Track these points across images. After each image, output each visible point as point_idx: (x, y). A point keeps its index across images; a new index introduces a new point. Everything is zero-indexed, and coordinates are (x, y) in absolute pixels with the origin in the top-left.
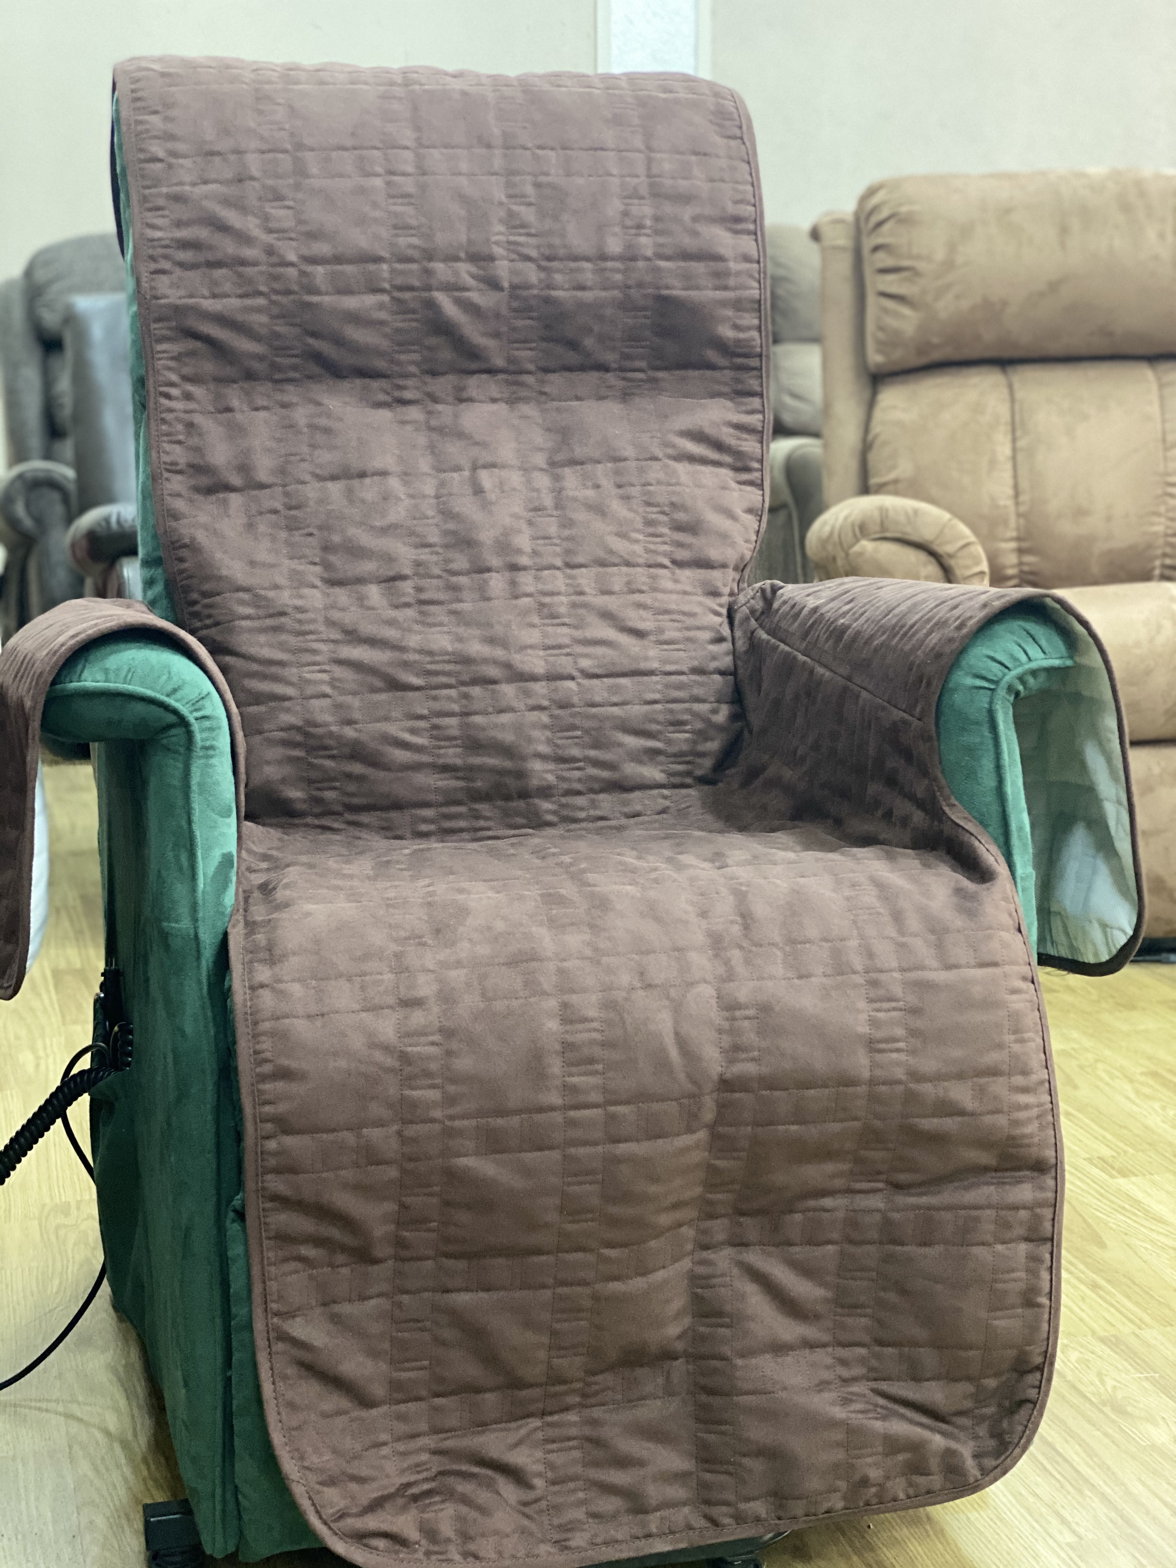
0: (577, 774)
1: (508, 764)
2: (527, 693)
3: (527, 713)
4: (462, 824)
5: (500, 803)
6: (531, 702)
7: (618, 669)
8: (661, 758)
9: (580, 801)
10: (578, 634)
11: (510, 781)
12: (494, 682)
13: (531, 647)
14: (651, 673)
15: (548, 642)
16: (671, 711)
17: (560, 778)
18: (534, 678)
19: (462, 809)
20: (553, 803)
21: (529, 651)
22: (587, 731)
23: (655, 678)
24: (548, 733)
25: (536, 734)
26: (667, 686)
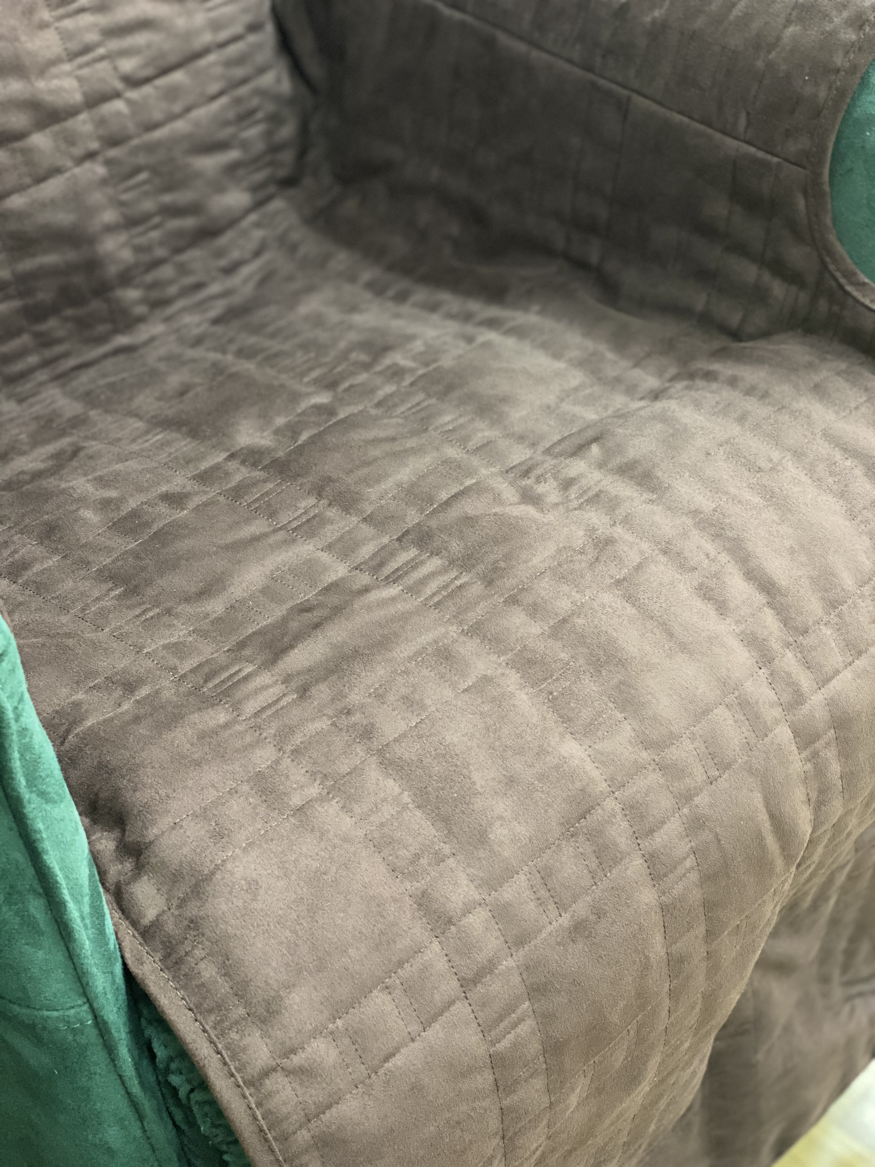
0: (155, 235)
1: (71, 256)
2: (70, 140)
3: (77, 170)
4: (33, 360)
5: (69, 312)
6: (78, 151)
8: (241, 172)
9: (166, 271)
11: (78, 279)
12: (20, 136)
13: (55, 62)
14: (205, 51)
15: (74, 46)
16: (238, 101)
18: (72, 112)
21: (54, 70)
26: (227, 63)
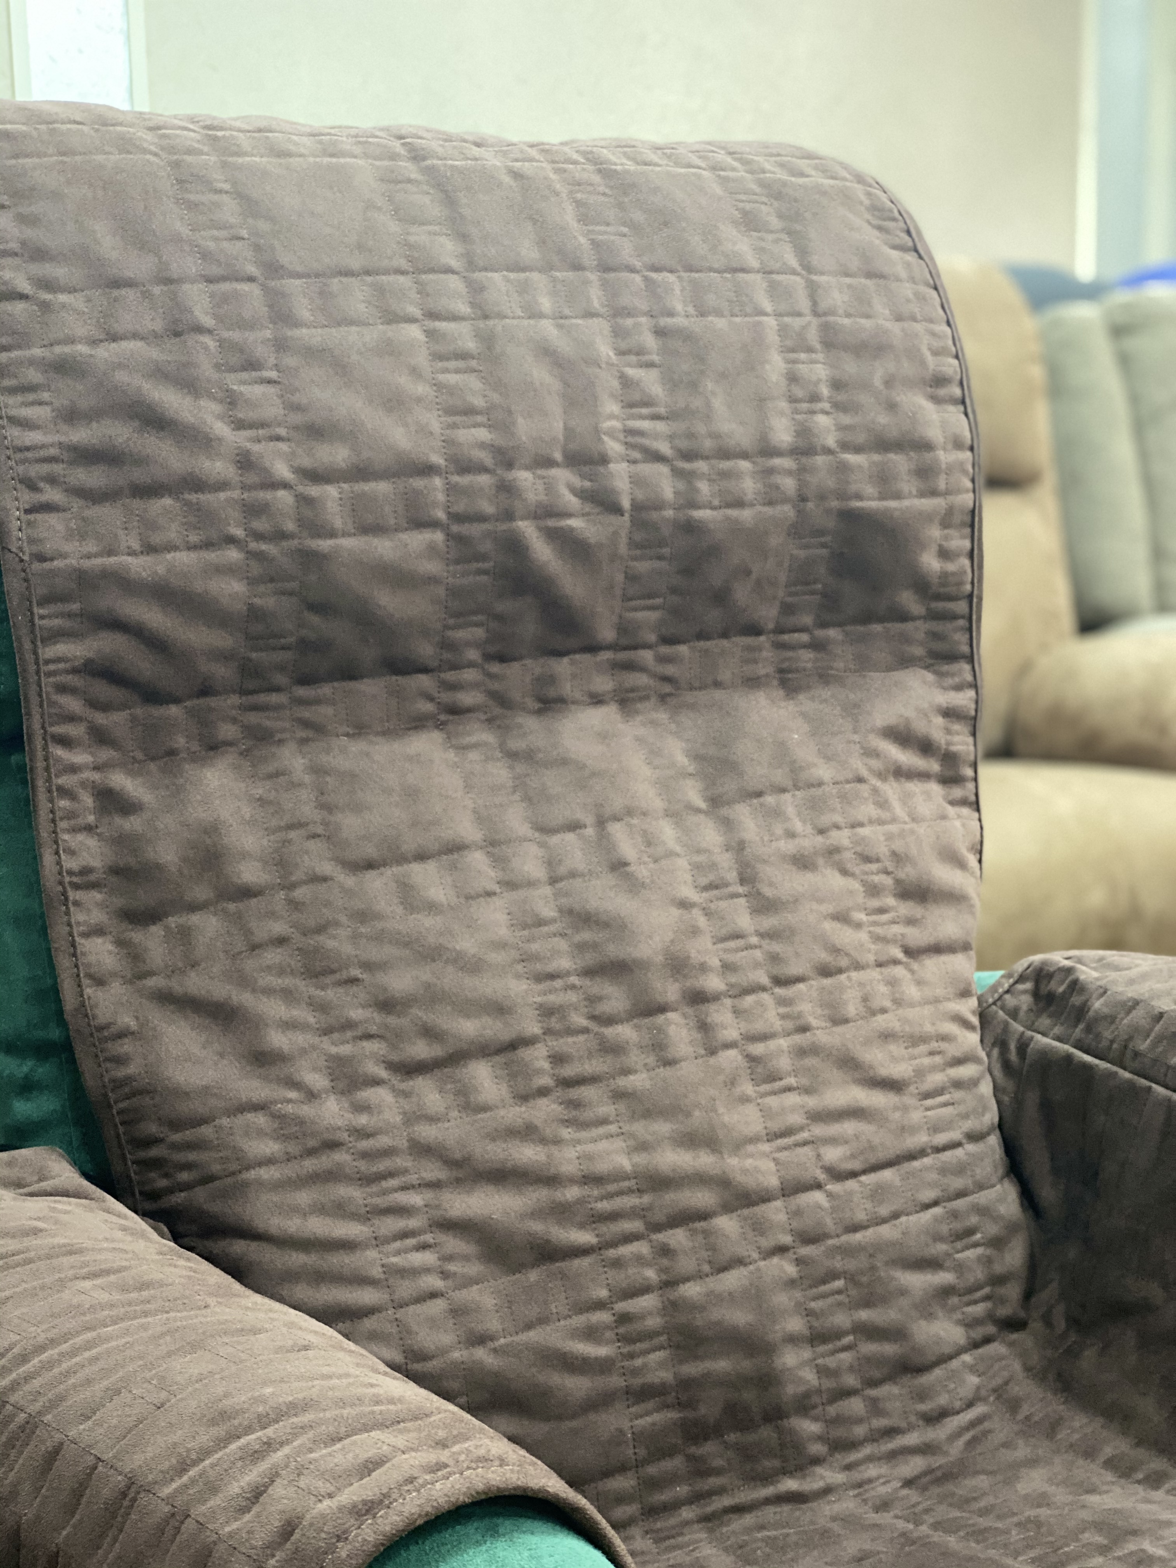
0: (846, 1357)
1: (746, 1365)
2: (759, 1227)
3: (762, 1264)
4: (682, 1490)
5: (732, 1437)
6: (767, 1243)
7: (882, 1155)
8: (954, 1300)
9: (855, 1406)
10: (812, 1102)
11: (749, 1396)
12: (704, 1216)
13: (754, 1140)
14: (921, 1153)
15: (775, 1126)
16: (955, 1215)
17: (823, 1372)
18: (765, 1197)
19: (675, 1463)
20: (816, 1419)
21: (750, 1148)
22: (852, 1278)
23: (927, 1161)
24: (798, 1295)
25: (782, 1299)
26: (943, 1171)
